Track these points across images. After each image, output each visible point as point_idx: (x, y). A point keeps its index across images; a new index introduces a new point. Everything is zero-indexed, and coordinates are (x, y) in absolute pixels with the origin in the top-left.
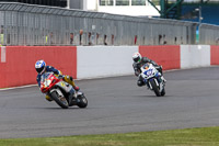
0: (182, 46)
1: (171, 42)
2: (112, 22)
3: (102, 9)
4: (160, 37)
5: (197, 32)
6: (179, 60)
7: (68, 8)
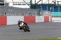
0: (36, 16)
1: (33, 15)
2: (17, 10)
3: (14, 6)
4: (30, 14)
6: (35, 20)
7: (5, 6)
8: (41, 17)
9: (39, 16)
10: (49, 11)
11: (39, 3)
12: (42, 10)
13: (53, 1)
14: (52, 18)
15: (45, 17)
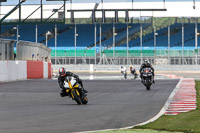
5: (15, 49)
8: (17, 62)
9: (11, 59)
10: (43, 41)
11: (9, 18)
12: (19, 39)
13: (55, 11)
14: (52, 66)
15: (29, 64)
